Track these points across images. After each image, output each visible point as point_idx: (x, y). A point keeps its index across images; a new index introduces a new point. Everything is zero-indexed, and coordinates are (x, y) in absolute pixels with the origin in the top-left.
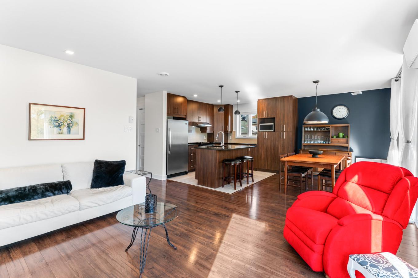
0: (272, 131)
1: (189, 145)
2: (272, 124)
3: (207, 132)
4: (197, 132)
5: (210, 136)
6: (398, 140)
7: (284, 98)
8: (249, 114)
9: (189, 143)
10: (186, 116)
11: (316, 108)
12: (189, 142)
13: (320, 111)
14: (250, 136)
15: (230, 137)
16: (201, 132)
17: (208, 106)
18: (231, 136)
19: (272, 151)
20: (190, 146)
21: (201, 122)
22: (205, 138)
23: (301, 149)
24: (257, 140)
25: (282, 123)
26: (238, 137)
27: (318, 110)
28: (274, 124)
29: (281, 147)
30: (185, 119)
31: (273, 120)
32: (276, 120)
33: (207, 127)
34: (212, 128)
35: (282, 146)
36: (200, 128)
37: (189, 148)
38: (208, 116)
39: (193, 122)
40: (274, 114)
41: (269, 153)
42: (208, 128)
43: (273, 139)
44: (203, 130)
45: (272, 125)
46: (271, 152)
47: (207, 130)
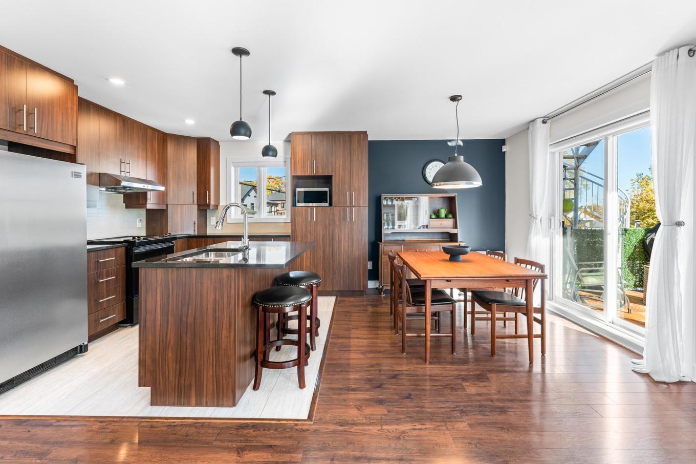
0: (327, 204)
1: (89, 251)
2: (327, 189)
3: (149, 206)
4: (112, 206)
5: (157, 218)
6: (541, 220)
7: (350, 135)
8: (261, 166)
9: (89, 243)
10: (75, 148)
11: (456, 155)
12: (90, 238)
13: (465, 161)
14: (262, 217)
15: (212, 220)
16: (126, 208)
17: (149, 132)
18: (213, 216)
19: (327, 248)
20: (92, 254)
21: (128, 175)
22: (139, 225)
23: (381, 241)
24: (290, 224)
25: (347, 187)
26: (233, 219)
27: (462, 158)
28: (330, 191)
29: (347, 239)
30: (71, 158)
31: (327, 180)
32: (335, 181)
33: (149, 193)
34: (162, 196)
35: (347, 236)
36: (122, 195)
37: (89, 261)
38: (149, 162)
39: (100, 175)
40: (330, 168)
41: (321, 254)
42: (150, 195)
43: (327, 222)
44: (134, 199)
45: (327, 192)
46: (324, 252)
47: (149, 201)
